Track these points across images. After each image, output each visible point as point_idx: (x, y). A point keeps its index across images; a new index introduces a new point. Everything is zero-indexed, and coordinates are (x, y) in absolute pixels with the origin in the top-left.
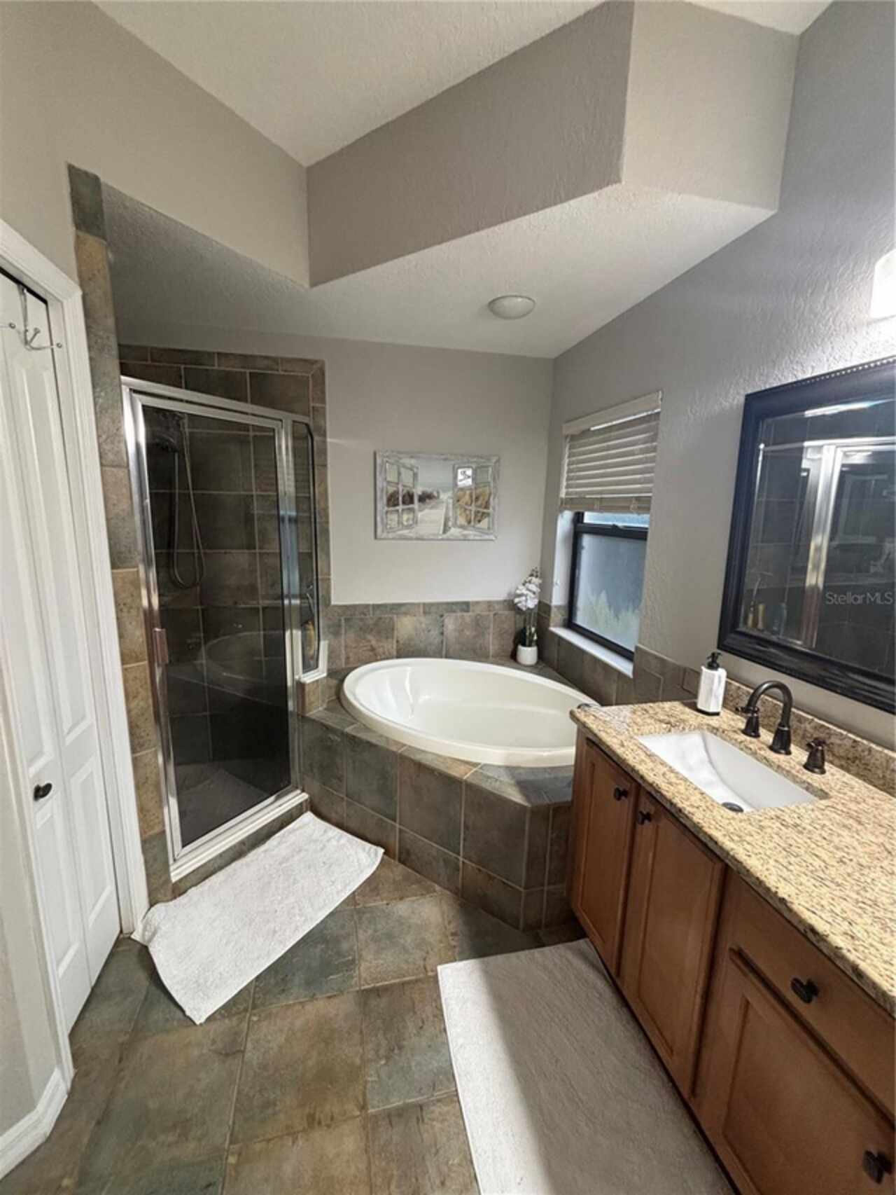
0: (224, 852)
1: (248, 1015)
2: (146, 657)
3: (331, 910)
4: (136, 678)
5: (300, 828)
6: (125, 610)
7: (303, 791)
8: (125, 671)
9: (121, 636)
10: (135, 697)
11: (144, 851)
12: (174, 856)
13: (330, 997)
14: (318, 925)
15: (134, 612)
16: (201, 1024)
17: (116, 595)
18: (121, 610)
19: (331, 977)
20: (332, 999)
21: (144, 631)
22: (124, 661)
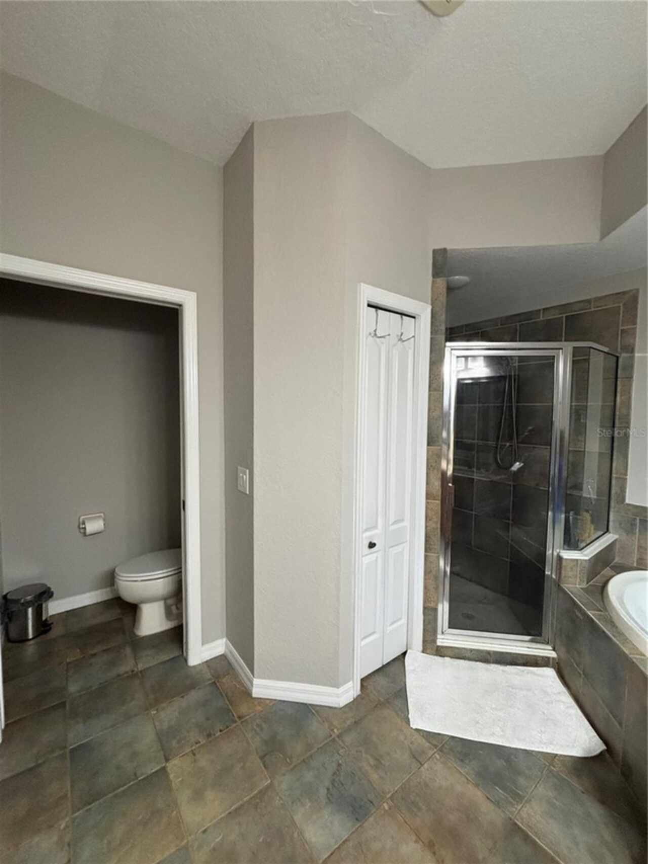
0: (474, 650)
1: (435, 750)
2: (440, 498)
3: (528, 748)
4: (432, 509)
5: (538, 675)
6: (431, 469)
7: (554, 649)
8: (427, 503)
9: (427, 484)
10: (430, 520)
11: (424, 614)
12: (442, 629)
13: (488, 798)
14: (510, 748)
15: (435, 471)
16: (412, 728)
17: (428, 459)
18: (429, 469)
19: (497, 788)
20: (488, 801)
21: (440, 483)
22: (427, 498)
